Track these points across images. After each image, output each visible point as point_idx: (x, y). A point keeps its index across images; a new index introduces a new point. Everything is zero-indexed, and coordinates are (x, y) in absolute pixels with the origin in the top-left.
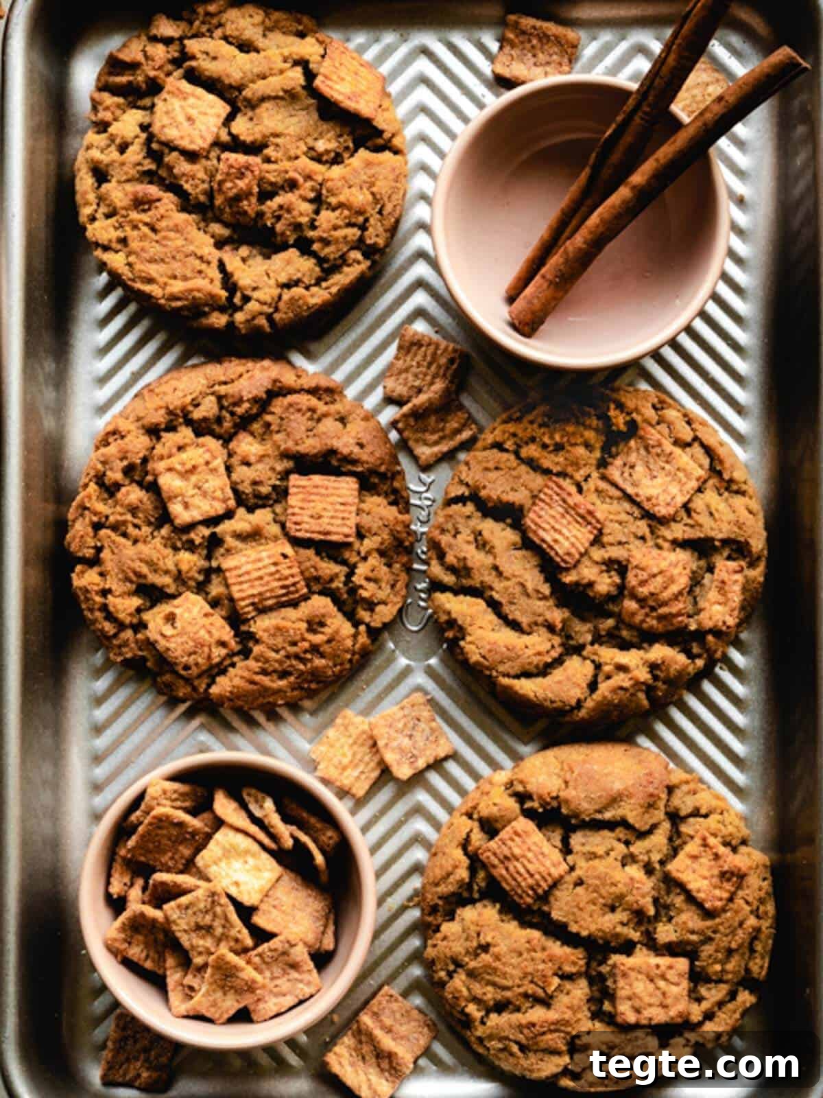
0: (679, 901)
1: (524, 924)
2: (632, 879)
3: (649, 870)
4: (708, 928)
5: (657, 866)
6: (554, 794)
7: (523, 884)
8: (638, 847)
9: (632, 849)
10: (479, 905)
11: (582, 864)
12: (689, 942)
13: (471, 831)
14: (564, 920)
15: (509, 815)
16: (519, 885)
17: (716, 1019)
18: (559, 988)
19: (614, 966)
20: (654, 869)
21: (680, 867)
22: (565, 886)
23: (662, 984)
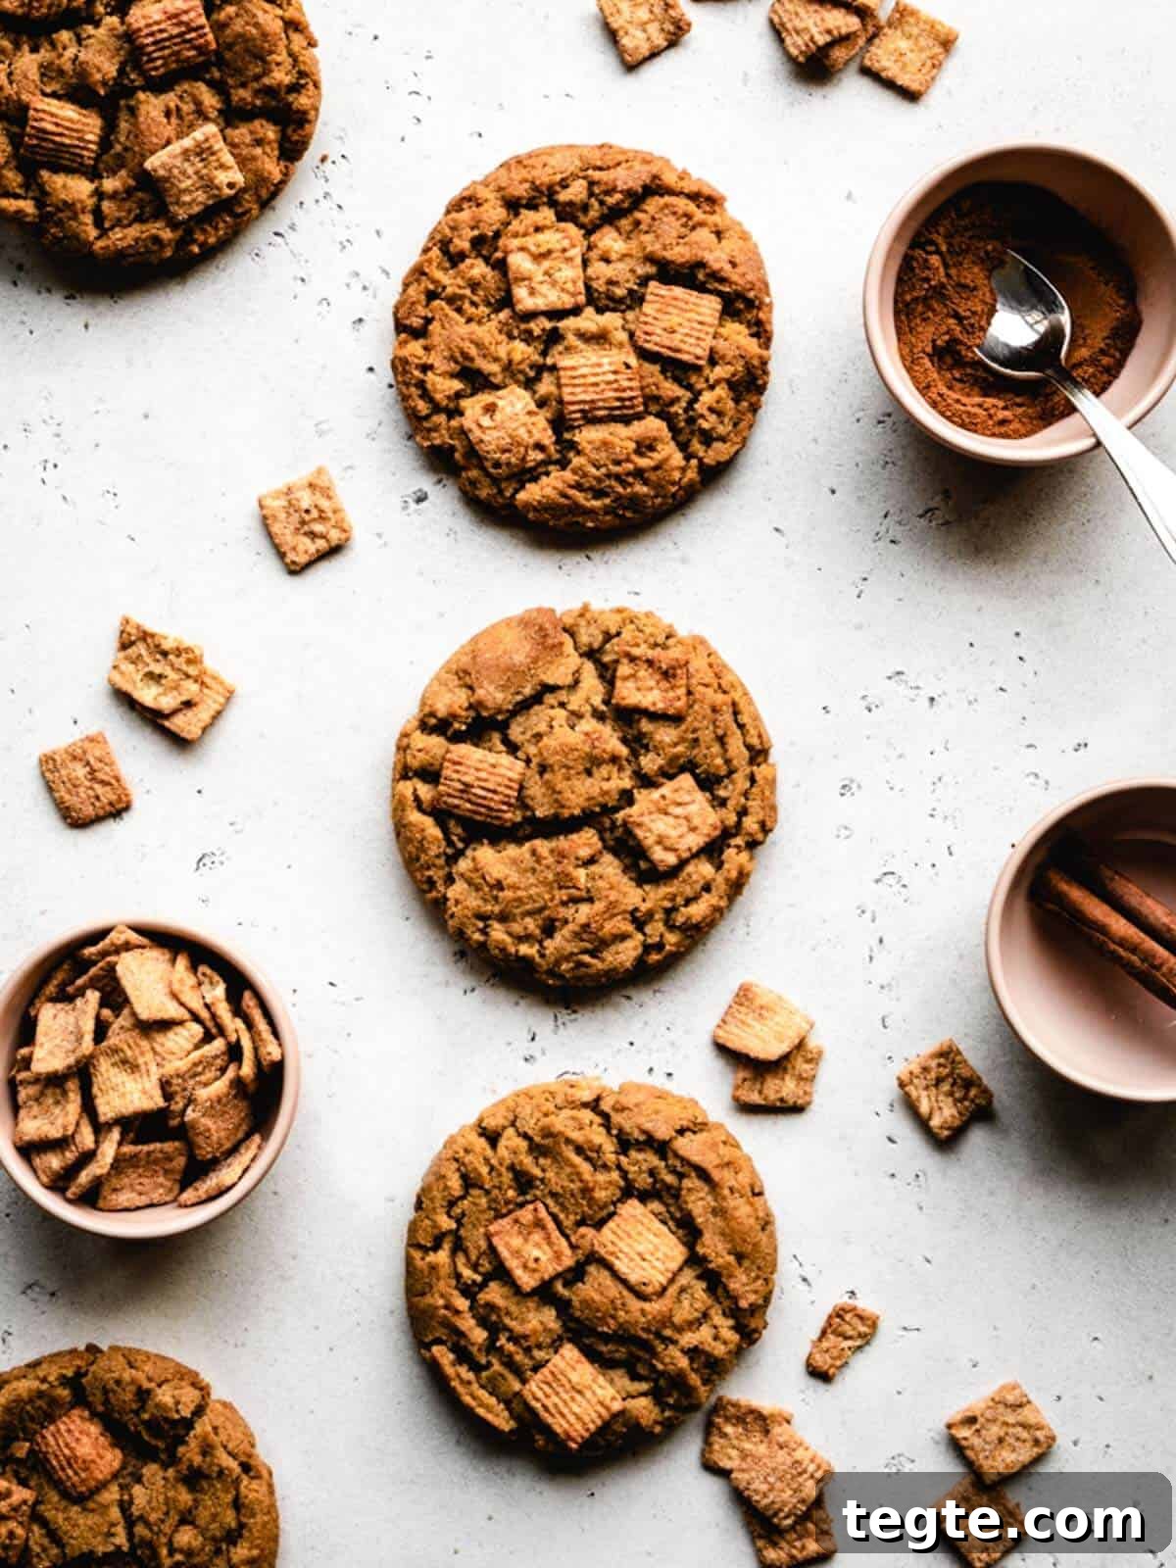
0: (646, 726)
1: (519, 841)
2: (587, 734)
3: (599, 716)
4: (685, 732)
5: (603, 708)
6: (466, 705)
7: (492, 804)
8: (575, 701)
9: (570, 707)
10: (469, 853)
11: (532, 750)
12: (677, 757)
13: (415, 790)
14: (552, 811)
15: (440, 752)
16: (490, 809)
17: (751, 810)
18: (591, 877)
19: (625, 823)
20: (603, 712)
21: (629, 693)
22: (531, 783)
23: (678, 811)
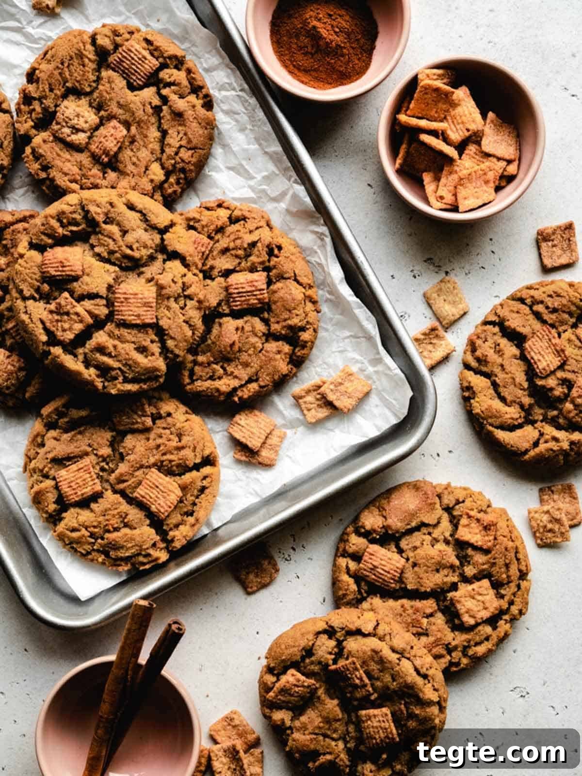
0: (470, 552)
1: (396, 598)
2: (440, 551)
3: (447, 542)
4: (490, 559)
5: (450, 538)
6: (381, 526)
7: (386, 579)
8: (436, 533)
9: (433, 536)
10: (369, 599)
11: (411, 554)
12: (483, 570)
13: (347, 563)
14: (415, 587)
15: (364, 547)
16: (384, 580)
17: (516, 603)
18: (429, 623)
19: (451, 600)
20: (449, 540)
21: (465, 534)
22: (407, 571)
23: (479, 598)
